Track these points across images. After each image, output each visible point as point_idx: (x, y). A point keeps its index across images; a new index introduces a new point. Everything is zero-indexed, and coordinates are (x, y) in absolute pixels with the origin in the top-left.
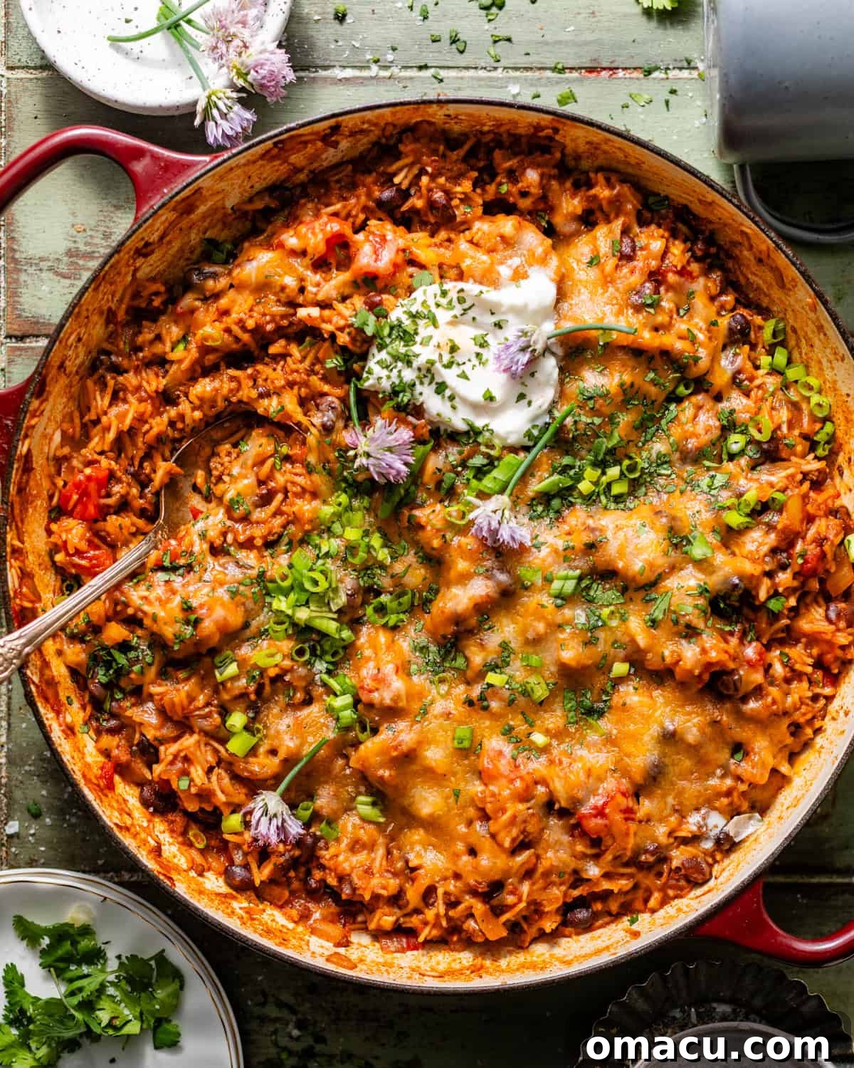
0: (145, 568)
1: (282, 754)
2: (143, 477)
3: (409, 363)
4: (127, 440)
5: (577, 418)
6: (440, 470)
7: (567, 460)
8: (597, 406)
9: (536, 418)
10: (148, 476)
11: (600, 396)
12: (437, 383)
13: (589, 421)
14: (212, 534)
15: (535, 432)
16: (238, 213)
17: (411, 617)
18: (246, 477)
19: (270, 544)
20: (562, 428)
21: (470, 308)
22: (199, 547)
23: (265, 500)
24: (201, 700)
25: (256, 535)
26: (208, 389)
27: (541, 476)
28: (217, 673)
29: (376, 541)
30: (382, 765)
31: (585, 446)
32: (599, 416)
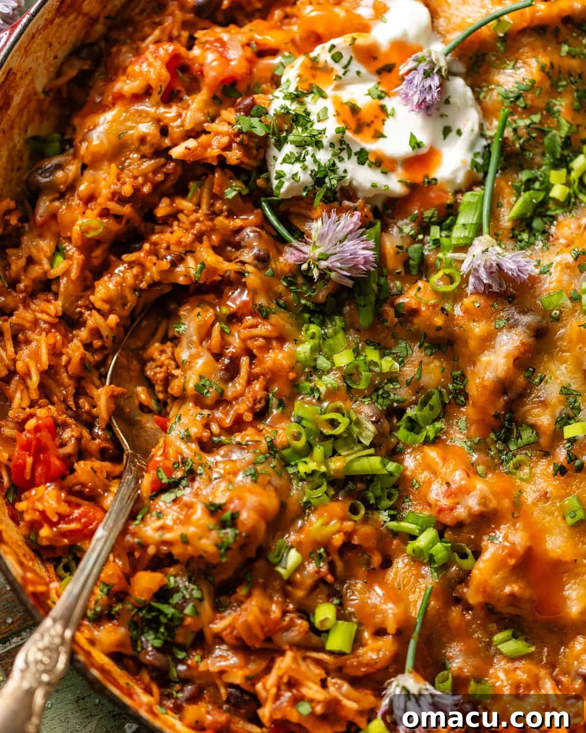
0: (143, 501)
1: (391, 627)
2: (85, 416)
3: (318, 144)
4: (50, 382)
5: (514, 125)
6: (400, 247)
7: (524, 176)
8: (529, 103)
9: (472, 145)
10: (88, 413)
11: (526, 91)
12: (356, 154)
13: (528, 122)
14: (194, 431)
15: (480, 161)
16: (51, 94)
17: (448, 421)
18: (199, 356)
19: (261, 415)
20: (504, 143)
21: (349, 63)
22: (189, 450)
23: (232, 371)
24: (275, 610)
25: (240, 412)
26: (111, 286)
27: (509, 203)
28: (280, 569)
29: (372, 355)
30: (506, 581)
31: (537, 151)
32: (535, 113)
